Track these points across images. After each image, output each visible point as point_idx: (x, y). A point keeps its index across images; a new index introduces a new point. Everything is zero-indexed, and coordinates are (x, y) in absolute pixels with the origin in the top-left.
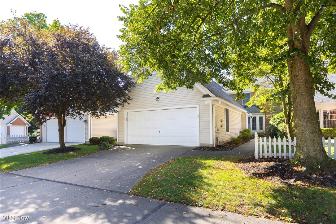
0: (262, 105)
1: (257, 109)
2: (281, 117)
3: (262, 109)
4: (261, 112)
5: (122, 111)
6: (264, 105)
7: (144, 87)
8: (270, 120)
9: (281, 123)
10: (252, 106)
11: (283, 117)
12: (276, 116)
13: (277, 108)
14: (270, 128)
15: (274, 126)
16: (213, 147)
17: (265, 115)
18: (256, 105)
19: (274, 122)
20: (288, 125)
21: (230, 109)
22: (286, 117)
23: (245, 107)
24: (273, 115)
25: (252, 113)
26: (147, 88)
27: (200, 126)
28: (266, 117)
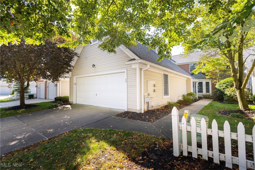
0: (208, 72)
1: (203, 76)
2: (228, 82)
3: (207, 75)
4: (207, 78)
5: (72, 77)
6: (210, 72)
7: (86, 57)
8: (216, 85)
9: (228, 88)
10: (199, 73)
11: (230, 82)
12: (222, 81)
13: (224, 74)
14: (216, 91)
15: (220, 90)
16: (141, 113)
17: (212, 80)
18: (202, 72)
19: (220, 87)
20: (238, 91)
21: (169, 75)
22: (235, 82)
23: (192, 74)
24: (219, 80)
25: (198, 79)
26: (88, 58)
27: (128, 90)
28: (212, 82)
